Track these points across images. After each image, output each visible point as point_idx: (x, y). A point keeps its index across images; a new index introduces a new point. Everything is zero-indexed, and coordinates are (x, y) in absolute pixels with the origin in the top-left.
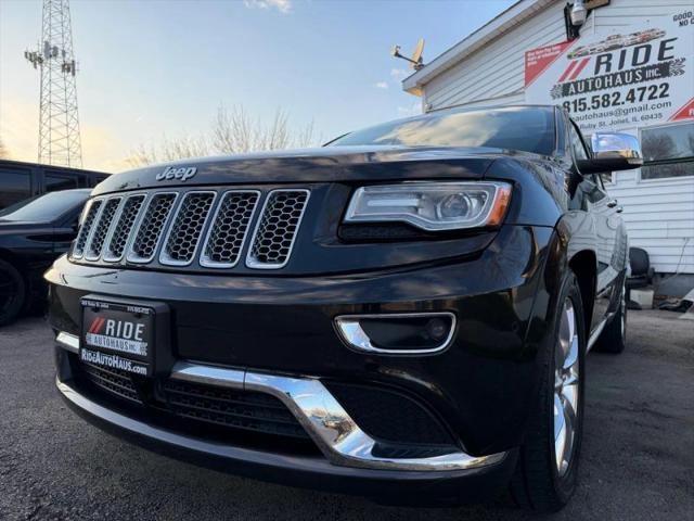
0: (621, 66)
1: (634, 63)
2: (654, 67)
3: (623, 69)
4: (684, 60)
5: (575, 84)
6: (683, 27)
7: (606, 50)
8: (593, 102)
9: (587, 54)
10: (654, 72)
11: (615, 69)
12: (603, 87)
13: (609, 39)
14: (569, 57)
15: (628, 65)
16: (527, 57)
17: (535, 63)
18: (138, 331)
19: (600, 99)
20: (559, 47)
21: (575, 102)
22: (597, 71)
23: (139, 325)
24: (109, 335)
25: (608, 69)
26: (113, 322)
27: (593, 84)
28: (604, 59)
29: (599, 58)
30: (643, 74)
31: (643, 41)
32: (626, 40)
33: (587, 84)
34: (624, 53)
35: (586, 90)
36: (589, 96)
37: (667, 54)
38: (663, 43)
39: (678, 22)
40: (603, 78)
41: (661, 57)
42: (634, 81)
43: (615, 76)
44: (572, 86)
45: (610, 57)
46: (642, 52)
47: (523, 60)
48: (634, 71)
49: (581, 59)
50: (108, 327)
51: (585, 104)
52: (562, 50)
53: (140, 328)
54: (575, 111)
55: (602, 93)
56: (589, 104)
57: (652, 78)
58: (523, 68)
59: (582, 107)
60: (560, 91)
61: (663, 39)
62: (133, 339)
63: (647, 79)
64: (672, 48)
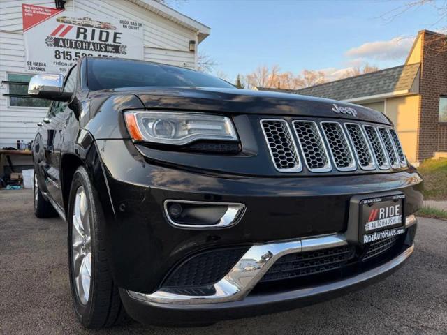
0: (93, 39)
1: (100, 39)
2: (111, 45)
3: (94, 41)
4: (126, 47)
5: (64, 40)
6: (124, 29)
7: (83, 25)
8: (76, 56)
9: (70, 23)
10: (111, 49)
11: (89, 39)
12: (82, 48)
13: (84, 19)
14: (58, 20)
15: (96, 40)
16: (24, 9)
17: (31, 15)
18: (397, 210)
19: (80, 55)
20: (50, 11)
21: (64, 52)
22: (78, 37)
23: (396, 206)
24: (382, 218)
25: (85, 37)
26: (383, 209)
27: (76, 44)
28: (82, 31)
29: (79, 29)
30: (106, 48)
31: (105, 28)
32: (95, 24)
33: (71, 43)
34: (94, 31)
35: (71, 47)
36: (73, 51)
37: (117, 40)
38: (115, 34)
39: (122, 25)
40: (82, 42)
41: (114, 41)
42: (100, 50)
43: (89, 43)
44: (61, 41)
45: (85, 30)
46: (104, 35)
47: (21, 9)
48: (100, 44)
49: (67, 25)
50: (381, 213)
51: (70, 56)
52: (52, 13)
53: (398, 208)
54: (64, 58)
55: (82, 52)
56: (73, 57)
57: (111, 52)
58: (21, 15)
59: (69, 57)
60: (52, 42)
61: (115, 31)
62: (395, 215)
63: (108, 52)
64: (120, 38)
